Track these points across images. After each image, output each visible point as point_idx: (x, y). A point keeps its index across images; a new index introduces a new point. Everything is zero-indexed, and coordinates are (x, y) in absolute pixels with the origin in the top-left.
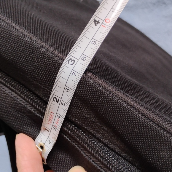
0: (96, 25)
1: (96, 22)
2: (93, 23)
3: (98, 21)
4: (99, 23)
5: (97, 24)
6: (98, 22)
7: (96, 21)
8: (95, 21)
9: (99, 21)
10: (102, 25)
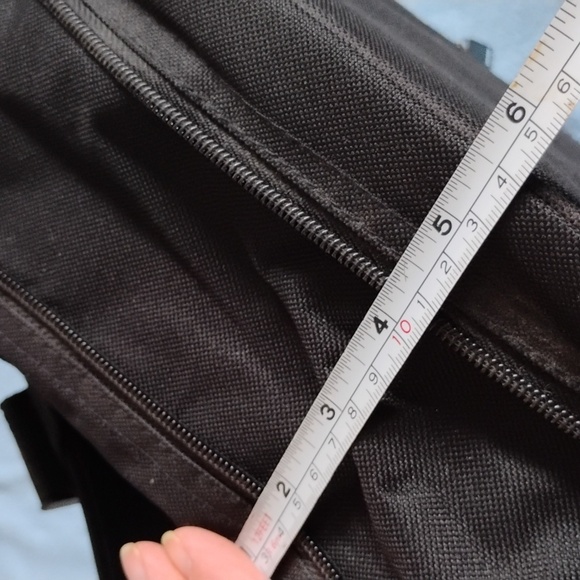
0: (379, 331)
1: (381, 325)
2: (373, 325)
3: (383, 321)
4: (387, 327)
5: (382, 328)
6: (385, 325)
7: (380, 322)
8: (377, 321)
9: (386, 322)
10: (394, 334)
